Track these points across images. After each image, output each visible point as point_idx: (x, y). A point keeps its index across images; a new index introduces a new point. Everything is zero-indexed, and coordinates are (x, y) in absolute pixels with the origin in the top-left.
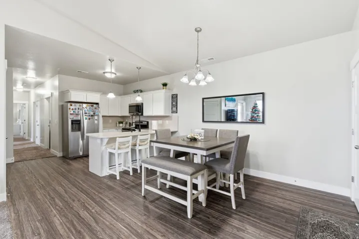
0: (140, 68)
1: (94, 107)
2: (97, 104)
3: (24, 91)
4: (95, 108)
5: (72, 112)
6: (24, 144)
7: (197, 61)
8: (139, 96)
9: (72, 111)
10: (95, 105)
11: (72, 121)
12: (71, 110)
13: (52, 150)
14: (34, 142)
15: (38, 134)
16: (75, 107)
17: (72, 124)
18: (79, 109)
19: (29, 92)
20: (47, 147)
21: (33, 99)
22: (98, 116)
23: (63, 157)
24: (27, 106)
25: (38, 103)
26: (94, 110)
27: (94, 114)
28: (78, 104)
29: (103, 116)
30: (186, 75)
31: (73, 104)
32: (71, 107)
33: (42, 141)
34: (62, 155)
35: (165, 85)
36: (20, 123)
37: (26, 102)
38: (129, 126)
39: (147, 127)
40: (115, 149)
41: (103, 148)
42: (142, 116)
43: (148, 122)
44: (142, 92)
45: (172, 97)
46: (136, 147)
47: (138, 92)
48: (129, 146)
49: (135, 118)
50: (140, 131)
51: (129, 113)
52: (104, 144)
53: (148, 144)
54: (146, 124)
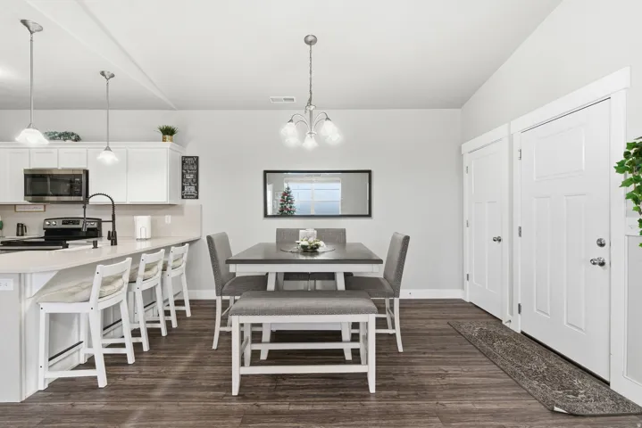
0: (113, 76)
7: (310, 100)
8: (108, 149)
30: (291, 121)
35: (168, 132)
38: (18, 235)
39: (93, 233)
40: (88, 300)
41: (27, 305)
42: (87, 206)
43: (99, 222)
44: (78, 139)
45: (183, 162)
46: (135, 286)
47: (65, 140)
48: (122, 287)
49: (42, 210)
50: (116, 244)
51: (26, 195)
52: (31, 293)
53: (159, 274)
54: (95, 225)
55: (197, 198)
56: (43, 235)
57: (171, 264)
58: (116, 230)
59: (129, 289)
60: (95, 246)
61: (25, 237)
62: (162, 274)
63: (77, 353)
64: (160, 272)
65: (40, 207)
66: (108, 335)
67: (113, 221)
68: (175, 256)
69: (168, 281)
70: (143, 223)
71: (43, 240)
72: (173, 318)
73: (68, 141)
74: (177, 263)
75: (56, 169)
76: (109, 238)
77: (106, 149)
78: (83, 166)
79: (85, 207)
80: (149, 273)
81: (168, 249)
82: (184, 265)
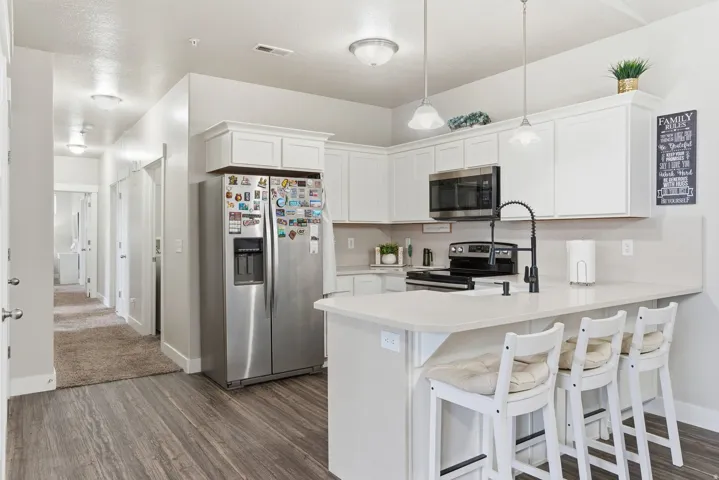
1: (307, 190)
2: (315, 176)
3: (86, 156)
4: (311, 193)
5: (236, 209)
6: (88, 315)
8: (526, 123)
9: (237, 204)
10: (310, 181)
11: (236, 241)
12: (233, 200)
13: (166, 346)
14: (112, 310)
15: (123, 285)
16: (246, 189)
17: (237, 253)
18: (257, 194)
19: (99, 157)
20: (150, 330)
21: (109, 175)
22: (319, 221)
23: (203, 374)
24: (94, 198)
25: (123, 189)
26: (308, 198)
27: (307, 213)
28: (257, 178)
29: (336, 225)
31: (240, 178)
32: (235, 190)
33: (134, 309)
34: (198, 369)
35: (629, 72)
36: (79, 251)
37: (93, 189)
38: (424, 264)
39: (507, 267)
40: (492, 394)
41: (414, 378)
42: (496, 223)
43: (514, 248)
44: (487, 121)
45: (660, 128)
46: (569, 379)
47: (471, 125)
48: (547, 378)
49: (448, 230)
50: (537, 291)
51: (431, 210)
52: (420, 361)
53: (614, 363)
54: (509, 255)
55: (693, 201)
56: (448, 267)
57: (638, 342)
58: (537, 266)
59: (559, 384)
60: (506, 292)
61: (431, 268)
62: (621, 360)
63: (477, 473)
64: (616, 357)
65: (445, 227)
66: (524, 454)
67: (533, 249)
68: (647, 327)
69: (633, 377)
70: (581, 253)
71: (448, 274)
72: (643, 458)
73: (476, 126)
74: (651, 343)
75: (463, 170)
76: (526, 279)
77: (522, 124)
78: (493, 162)
79: (492, 226)
80: (595, 357)
81: (632, 309)
82: (665, 348)
